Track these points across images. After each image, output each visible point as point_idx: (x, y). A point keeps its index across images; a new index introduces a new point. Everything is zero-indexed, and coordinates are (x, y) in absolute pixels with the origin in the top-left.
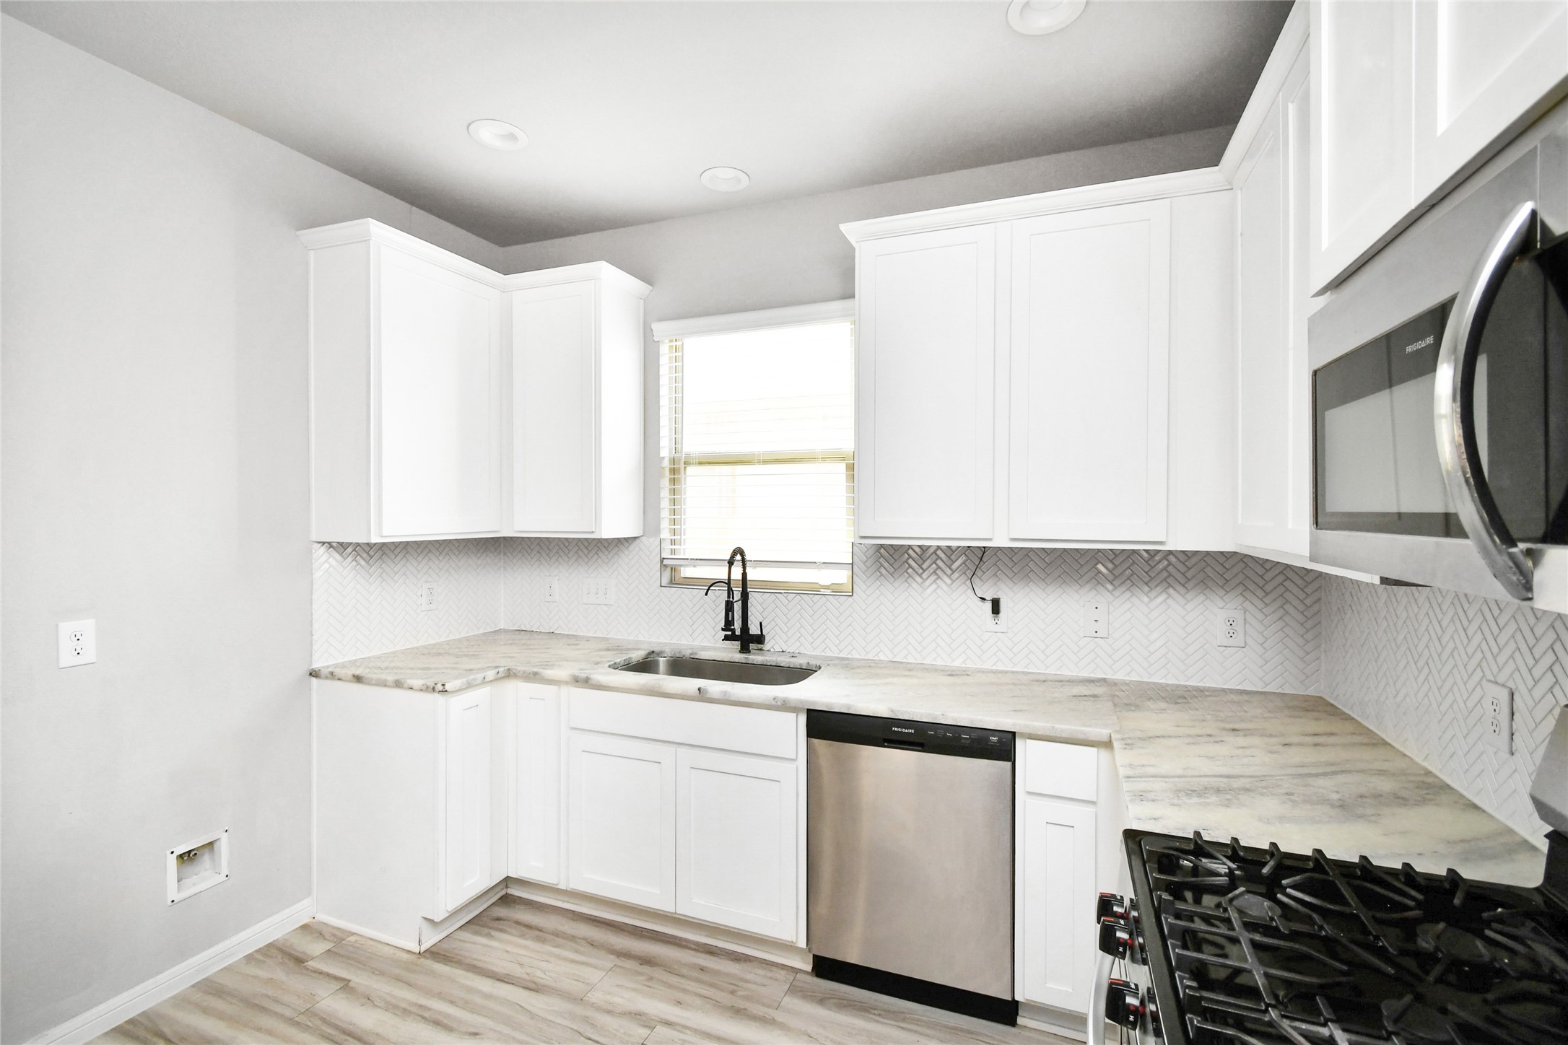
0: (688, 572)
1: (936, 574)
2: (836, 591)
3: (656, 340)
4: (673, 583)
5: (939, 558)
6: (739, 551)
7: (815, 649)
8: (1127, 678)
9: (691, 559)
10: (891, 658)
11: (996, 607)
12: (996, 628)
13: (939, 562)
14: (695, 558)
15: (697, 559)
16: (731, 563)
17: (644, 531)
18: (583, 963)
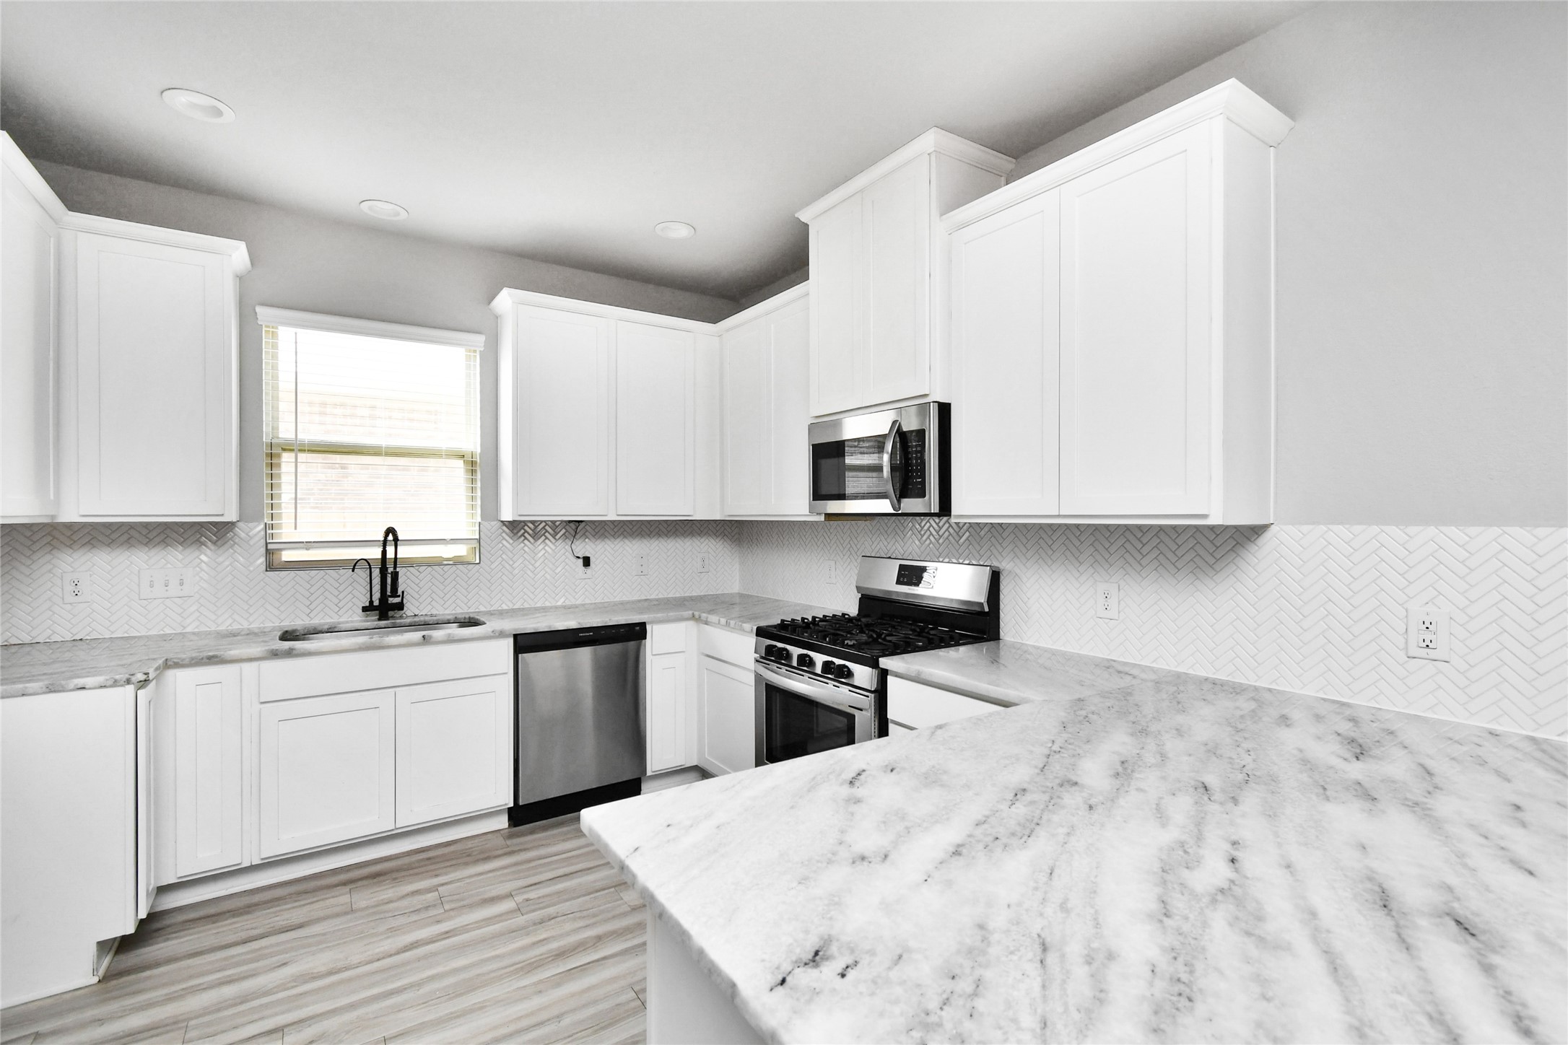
0: (287, 556)
1: (545, 543)
2: (458, 562)
3: (260, 323)
4: (271, 567)
5: (547, 531)
6: (390, 531)
7: (446, 609)
8: (657, 597)
9: (306, 542)
10: (511, 606)
11: (587, 561)
12: (585, 576)
13: (547, 534)
14: (313, 541)
15: (314, 542)
16: (385, 543)
17: (240, 516)
18: (317, 901)
